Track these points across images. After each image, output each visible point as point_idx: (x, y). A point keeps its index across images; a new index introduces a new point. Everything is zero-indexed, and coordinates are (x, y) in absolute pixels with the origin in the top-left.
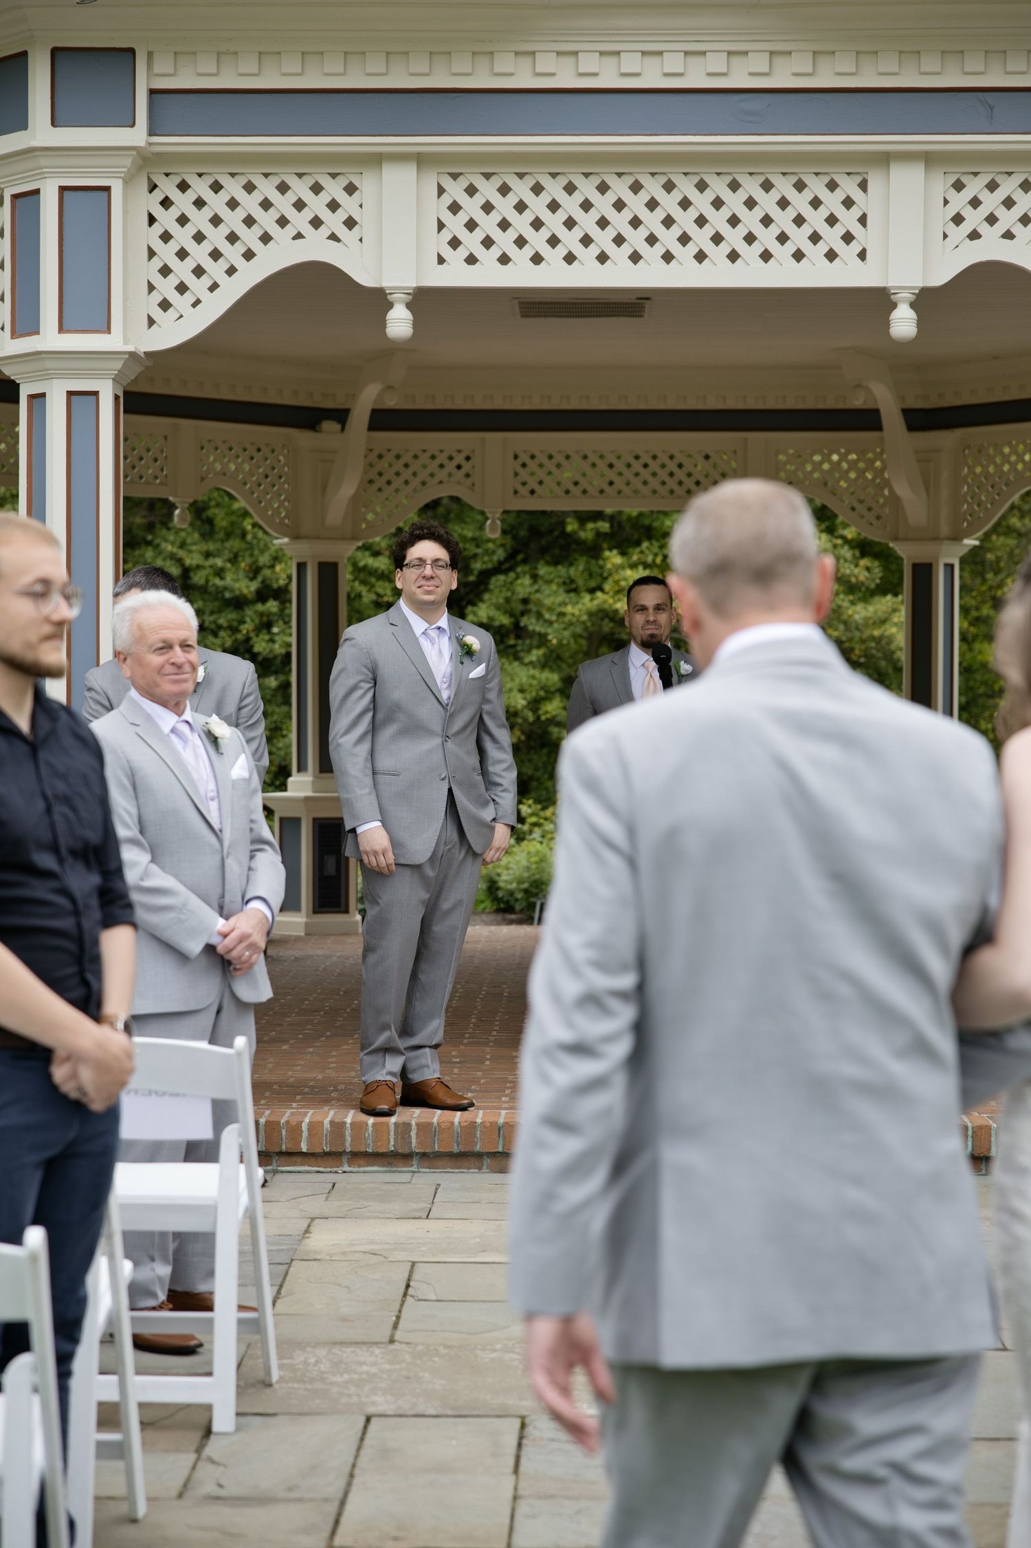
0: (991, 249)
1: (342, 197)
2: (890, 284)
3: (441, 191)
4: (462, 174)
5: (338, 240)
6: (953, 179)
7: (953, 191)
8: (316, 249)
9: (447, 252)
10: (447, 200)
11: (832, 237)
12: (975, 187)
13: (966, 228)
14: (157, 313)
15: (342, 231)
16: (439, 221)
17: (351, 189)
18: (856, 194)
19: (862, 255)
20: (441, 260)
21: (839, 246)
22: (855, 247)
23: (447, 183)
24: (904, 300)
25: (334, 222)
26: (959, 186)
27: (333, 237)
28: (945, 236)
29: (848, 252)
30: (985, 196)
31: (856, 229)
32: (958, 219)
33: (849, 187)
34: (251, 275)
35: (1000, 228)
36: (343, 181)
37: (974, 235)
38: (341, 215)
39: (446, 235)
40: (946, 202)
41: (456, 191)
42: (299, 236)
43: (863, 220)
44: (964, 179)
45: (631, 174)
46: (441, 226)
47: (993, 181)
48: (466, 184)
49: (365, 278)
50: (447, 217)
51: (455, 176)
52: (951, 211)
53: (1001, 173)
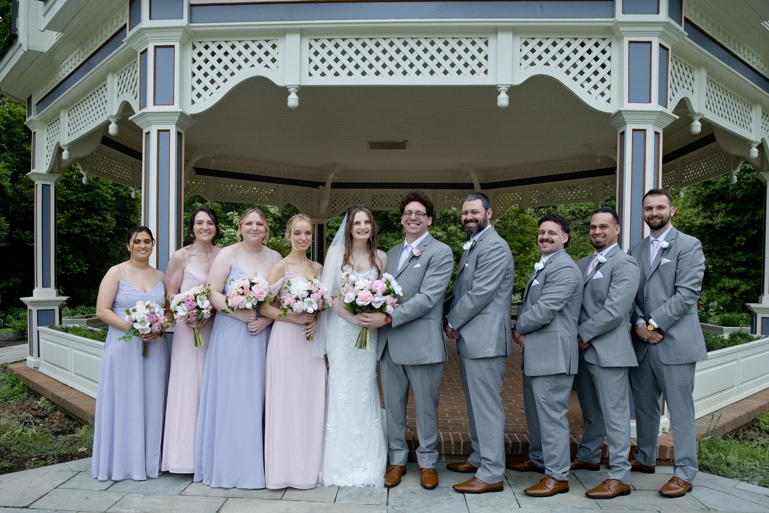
0: (540, 69)
1: (270, 50)
2: (498, 83)
3: (311, 46)
4: (319, 39)
5: (269, 67)
6: (524, 41)
7: (524, 45)
8: (259, 71)
9: (313, 71)
10: (313, 50)
11: (473, 64)
12: (533, 44)
13: (529, 61)
14: (196, 99)
15: (270, 64)
16: (310, 58)
17: (274, 47)
18: (483, 47)
19: (486, 72)
20: (310, 75)
21: (476, 68)
22: (483, 69)
23: (313, 43)
24: (503, 90)
25: (267, 60)
26: (526, 44)
27: (267, 66)
28: (521, 64)
29: (480, 71)
30: (537, 48)
31: (483, 61)
32: (526, 58)
33: (480, 44)
34: (233, 82)
35: (544, 61)
36: (271, 43)
37: (533, 64)
38: (270, 57)
39: (313, 65)
40: (521, 50)
41: (317, 46)
42: (253, 66)
43: (486, 58)
44: (529, 41)
45: (389, 38)
46: (310, 61)
47: (540, 42)
48: (321, 44)
49: (279, 82)
50: (313, 57)
51: (316, 40)
52: (523, 54)
53: (544, 38)
